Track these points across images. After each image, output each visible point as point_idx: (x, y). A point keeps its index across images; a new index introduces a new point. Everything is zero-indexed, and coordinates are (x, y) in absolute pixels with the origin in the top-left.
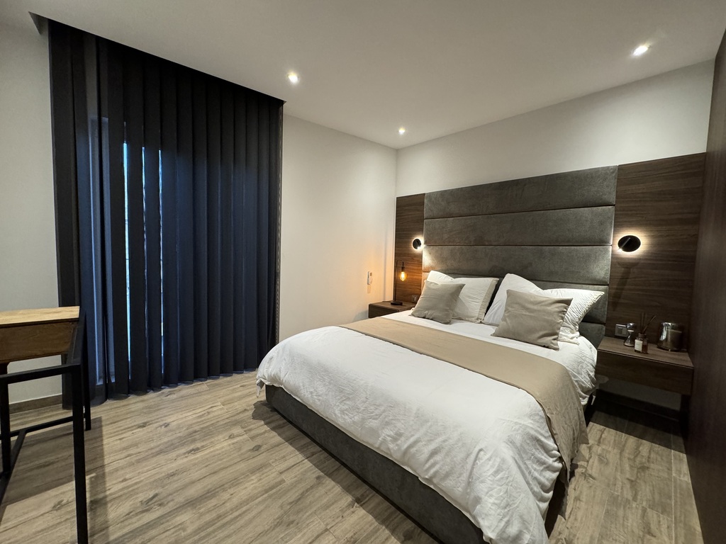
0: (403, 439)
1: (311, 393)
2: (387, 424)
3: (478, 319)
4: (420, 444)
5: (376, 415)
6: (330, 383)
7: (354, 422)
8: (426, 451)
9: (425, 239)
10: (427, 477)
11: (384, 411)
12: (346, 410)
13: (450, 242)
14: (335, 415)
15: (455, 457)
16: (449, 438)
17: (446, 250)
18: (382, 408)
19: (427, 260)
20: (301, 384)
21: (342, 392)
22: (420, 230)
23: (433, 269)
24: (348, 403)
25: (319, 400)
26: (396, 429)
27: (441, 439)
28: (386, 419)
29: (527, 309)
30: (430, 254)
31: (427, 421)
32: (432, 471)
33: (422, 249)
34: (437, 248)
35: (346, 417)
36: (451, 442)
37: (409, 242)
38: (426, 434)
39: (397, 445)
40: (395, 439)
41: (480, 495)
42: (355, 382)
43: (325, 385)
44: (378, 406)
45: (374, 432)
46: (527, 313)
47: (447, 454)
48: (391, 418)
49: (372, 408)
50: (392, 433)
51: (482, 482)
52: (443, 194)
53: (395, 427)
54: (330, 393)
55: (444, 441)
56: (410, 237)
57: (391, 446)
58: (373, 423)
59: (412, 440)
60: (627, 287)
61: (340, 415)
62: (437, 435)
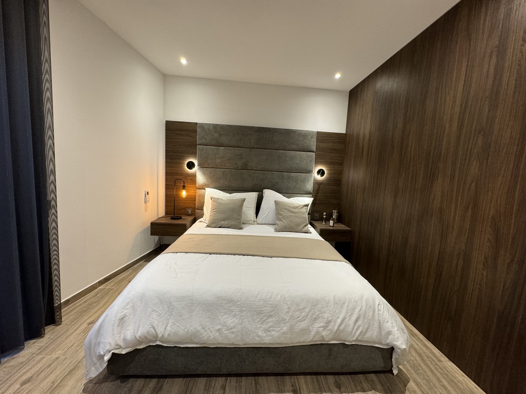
0: (332, 324)
1: (219, 330)
2: (315, 319)
3: (254, 222)
4: (346, 320)
5: (304, 317)
6: (241, 311)
7: (284, 333)
8: (351, 322)
9: (198, 162)
10: (355, 339)
11: (310, 311)
12: (272, 326)
13: (222, 166)
14: (259, 336)
15: (368, 316)
16: (362, 307)
17: (219, 172)
18: (307, 310)
19: (201, 178)
20: (200, 328)
21: (259, 314)
22: (194, 154)
23: (208, 186)
24: (271, 320)
25: (233, 333)
26: (325, 320)
27: (357, 310)
28: (314, 316)
29: (292, 212)
30: (204, 174)
31: (344, 303)
32: (358, 333)
33: (196, 169)
34: (211, 169)
35: (273, 333)
36: (364, 309)
37: (183, 163)
38: (347, 312)
39: (328, 330)
40: (325, 327)
41: (389, 330)
42: (272, 299)
43: (235, 316)
44: (302, 309)
45: (305, 331)
46: (293, 215)
47: (364, 318)
48: (317, 313)
49: (297, 313)
50: (322, 324)
51: (387, 322)
52: (215, 126)
53: (323, 318)
54: (245, 320)
55: (360, 311)
56: (182, 158)
57: (324, 334)
58: (303, 325)
59: (339, 321)
60: (319, 195)
61: (265, 335)
62: (354, 309)
